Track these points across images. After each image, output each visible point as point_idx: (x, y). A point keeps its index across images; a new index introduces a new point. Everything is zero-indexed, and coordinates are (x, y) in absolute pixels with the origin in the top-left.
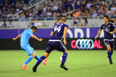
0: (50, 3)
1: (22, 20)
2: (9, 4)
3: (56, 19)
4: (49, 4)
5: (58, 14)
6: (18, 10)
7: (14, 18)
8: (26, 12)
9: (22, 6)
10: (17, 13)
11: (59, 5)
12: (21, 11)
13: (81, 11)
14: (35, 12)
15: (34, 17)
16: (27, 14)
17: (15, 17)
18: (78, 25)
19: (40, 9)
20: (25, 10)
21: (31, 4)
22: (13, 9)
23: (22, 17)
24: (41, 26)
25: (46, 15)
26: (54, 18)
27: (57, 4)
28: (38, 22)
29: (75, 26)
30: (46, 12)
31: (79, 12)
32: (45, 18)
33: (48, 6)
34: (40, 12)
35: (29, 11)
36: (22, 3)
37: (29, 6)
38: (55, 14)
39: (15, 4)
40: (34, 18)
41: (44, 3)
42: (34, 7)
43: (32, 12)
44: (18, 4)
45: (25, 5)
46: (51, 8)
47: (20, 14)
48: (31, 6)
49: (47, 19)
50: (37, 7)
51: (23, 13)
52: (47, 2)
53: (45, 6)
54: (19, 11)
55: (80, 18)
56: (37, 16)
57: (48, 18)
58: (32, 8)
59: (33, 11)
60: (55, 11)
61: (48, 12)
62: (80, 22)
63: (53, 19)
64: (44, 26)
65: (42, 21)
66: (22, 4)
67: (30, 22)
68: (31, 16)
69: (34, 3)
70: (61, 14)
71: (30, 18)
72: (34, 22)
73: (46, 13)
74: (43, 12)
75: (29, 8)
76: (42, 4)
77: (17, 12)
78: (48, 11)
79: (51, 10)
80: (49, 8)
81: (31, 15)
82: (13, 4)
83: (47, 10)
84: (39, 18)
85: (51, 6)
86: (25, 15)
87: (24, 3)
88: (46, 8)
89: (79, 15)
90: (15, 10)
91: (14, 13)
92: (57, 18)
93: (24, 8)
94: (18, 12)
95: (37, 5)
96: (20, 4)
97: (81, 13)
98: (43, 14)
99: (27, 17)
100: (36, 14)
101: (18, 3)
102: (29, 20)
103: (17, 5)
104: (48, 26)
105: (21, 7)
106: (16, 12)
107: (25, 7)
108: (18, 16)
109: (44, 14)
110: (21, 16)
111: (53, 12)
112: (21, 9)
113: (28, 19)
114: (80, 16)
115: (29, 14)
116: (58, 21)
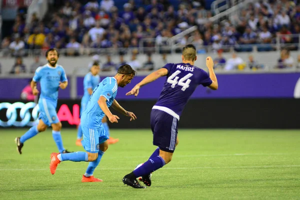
2: (160, 10)
3: (282, 49)
4: (263, 10)
5: (288, 37)
6: (183, 25)
7: (174, 47)
8: (205, 30)
9: (195, 15)
11: (288, 14)
12: (193, 28)
14: (227, 30)
15: (226, 43)
16: (207, 35)
17: (176, 43)
19: (240, 23)
20: (202, 25)
21: (217, 11)
22: (170, 23)
24: (244, 67)
25: (256, 37)
26: (278, 46)
27: (285, 9)
28: (234, 57)
30: (256, 31)
32: (255, 47)
33: (264, 15)
34: (241, 31)
35: (211, 28)
36: (193, 7)
37: (213, 15)
38: (279, 35)
39: (177, 9)
40: (226, 47)
41: (251, 7)
42: (226, 18)
43: (220, 32)
44: (183, 10)
45: (202, 12)
46: (270, 21)
47: (188, 36)
48: (218, 16)
49: (259, 50)
50: (233, 18)
51: (197, 33)
52: (258, 5)
53: (253, 15)
54: (186, 28)
56: (232, 41)
58: (221, 19)
59: (224, 29)
60: (282, 29)
61: (262, 31)
63: (275, 50)
64: (251, 68)
65: (245, 55)
66: (193, 11)
67: (216, 55)
68: (218, 42)
69: (226, 6)
70: (296, 35)
71: (216, 46)
72: (225, 56)
73: (257, 34)
74: (248, 29)
75: (212, 19)
76: (247, 10)
78: (262, 27)
79: (270, 25)
80: (266, 19)
81: (216, 37)
82: (171, 9)
83: (258, 25)
84: (238, 46)
85: (270, 16)
86: (203, 38)
87: (198, 8)
88: (256, 20)
90: (176, 26)
91: (174, 34)
92: (283, 45)
93: (200, 21)
94: (182, 30)
96: (188, 9)
98: (248, 35)
99: (208, 42)
100: (231, 37)
101: (183, 6)
102: (213, 50)
103: (180, 13)
104: (262, 67)
105: (192, 18)
106: (177, 30)
107: (202, 16)
108: (183, 42)
111: (273, 31)
112: (191, 23)
113: (209, 48)
115: (212, 36)
116: (288, 55)
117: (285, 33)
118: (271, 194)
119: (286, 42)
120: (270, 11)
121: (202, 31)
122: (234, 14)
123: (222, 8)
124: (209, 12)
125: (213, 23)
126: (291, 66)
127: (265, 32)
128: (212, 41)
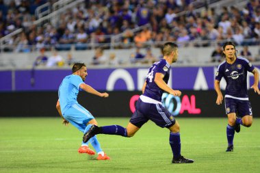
0: (82, 12)
1: (21, 51)
4: (80, 14)
5: (102, 38)
6: (11, 27)
7: (3, 47)
8: (30, 31)
9: (21, 19)
10: (10, 35)
11: (102, 17)
12: (19, 30)
13: (153, 30)
14: (49, 32)
15: (48, 43)
16: (31, 36)
17: (4, 43)
18: (146, 62)
19: (62, 26)
20: (28, 27)
21: (40, 15)
23: (21, 43)
24: (63, 64)
25: (74, 38)
26: (92, 44)
28: (55, 55)
29: (138, 65)
30: (74, 33)
31: (149, 33)
32: (73, 47)
33: (79, 18)
34: (61, 32)
35: (35, 29)
36: (19, 12)
37: (37, 19)
38: (93, 36)
39: (5, 14)
40: (48, 46)
41: (70, 12)
42: (48, 21)
43: (42, 33)
44: (11, 15)
45: (27, 16)
46: (86, 24)
47: (15, 37)
48: (41, 20)
49: (77, 49)
50: (54, 22)
51: (23, 34)
52: (75, 11)
53: (71, 18)
54: (14, 30)
55: (150, 46)
56: (53, 41)
57: (79, 44)
58: (44, 22)
59: (46, 30)
60: (94, 30)
61: (79, 32)
62: (151, 55)
63: (90, 48)
64: (70, 64)
65: (65, 53)
66: (20, 15)
68: (41, 42)
69: (48, 11)
70: (108, 36)
71: (39, 46)
72: (47, 54)
73: (74, 35)
74: (66, 32)
75: (36, 22)
76: (66, 14)
79: (86, 27)
80: (82, 22)
81: (39, 38)
83: (76, 27)
84: (58, 45)
85: (86, 19)
87: (24, 13)
88: (74, 23)
89: (147, 40)
90: (5, 28)
91: (3, 35)
92: (98, 45)
93: (25, 24)
94: (10, 32)
95: (54, 17)
96: (15, 13)
97: (151, 35)
98: (67, 36)
99: (32, 42)
100: (52, 37)
101: (10, 11)
102: (36, 49)
103: (8, 17)
105: (18, 22)
106: (6, 32)
107: (27, 20)
108: (11, 42)
109: (71, 36)
110: (18, 42)
111: (89, 32)
112: (18, 26)
113: (33, 47)
114: (150, 42)
115: (36, 36)
116: (101, 53)
117: (99, 34)
119: (100, 42)
120: (86, 15)
121: (27, 33)
123: (45, 13)
124: (33, 16)
125: (37, 26)
126: (104, 63)
127: (82, 33)
128: (36, 42)
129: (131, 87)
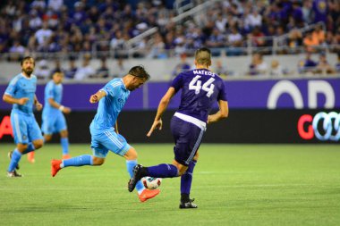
0: (235, 6)
1: (156, 57)
2: (115, 9)
3: (254, 53)
4: (233, 9)
5: (261, 40)
6: (142, 26)
7: (131, 51)
8: (167, 32)
9: (156, 15)
10: (141, 36)
11: (261, 13)
12: (153, 30)
13: (327, 30)
14: (191, 32)
15: (191, 46)
16: (169, 37)
17: (134, 46)
18: (319, 72)
19: (207, 23)
20: (164, 26)
21: (180, 10)
22: (127, 24)
23: (155, 46)
25: (225, 40)
26: (250, 49)
27: (257, 8)
29: (309, 75)
30: (224, 33)
31: (322, 33)
32: (223, 51)
33: (232, 14)
34: (207, 32)
35: (174, 29)
36: (153, 6)
37: (176, 15)
38: (250, 37)
39: (135, 8)
40: (190, 51)
41: (220, 6)
42: (190, 18)
43: (183, 34)
44: (142, 10)
45: (163, 11)
46: (240, 21)
47: (148, 38)
48: (181, 16)
49: (229, 54)
50: (198, 18)
51: (158, 35)
52: (226, 4)
53: (221, 14)
54: (145, 30)
55: (324, 50)
56: (197, 44)
58: (185, 20)
59: (188, 30)
60: (251, 30)
61: (231, 32)
62: (325, 62)
63: (245, 54)
66: (154, 10)
67: (178, 61)
68: (181, 45)
69: (191, 5)
70: (269, 38)
71: (179, 50)
72: (189, 61)
73: (224, 36)
74: (215, 31)
75: (175, 19)
76: (214, 9)
77: (140, 33)
78: (231, 28)
79: (240, 26)
80: (235, 19)
81: (179, 40)
82: (128, 8)
83: (227, 26)
85: (240, 16)
86: (165, 40)
87: (159, 7)
88: (225, 20)
89: (321, 42)
90: (134, 27)
91: (132, 36)
92: (256, 49)
93: (161, 22)
94: (141, 31)
96: (148, 8)
97: (326, 36)
98: (216, 37)
99: (169, 46)
100: (196, 39)
101: (141, 5)
102: (175, 54)
103: (138, 12)
104: (231, 73)
105: (152, 19)
106: (135, 32)
107: (163, 16)
108: (142, 45)
109: (221, 37)
110: (152, 45)
111: (244, 32)
112: (151, 24)
113: (171, 51)
114: (324, 45)
115: (174, 38)
116: (260, 59)
117: (257, 35)
118: (242, 218)
119: (258, 45)
120: (240, 10)
121: (163, 33)
122: (199, 13)
123: (186, 7)
124: (172, 12)
125: (176, 24)
126: (264, 72)
127: (234, 34)
128: (175, 45)
129: (299, 104)
